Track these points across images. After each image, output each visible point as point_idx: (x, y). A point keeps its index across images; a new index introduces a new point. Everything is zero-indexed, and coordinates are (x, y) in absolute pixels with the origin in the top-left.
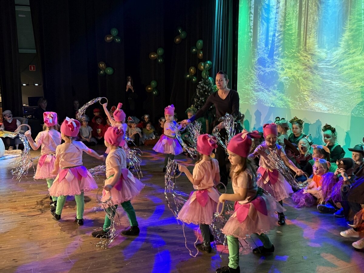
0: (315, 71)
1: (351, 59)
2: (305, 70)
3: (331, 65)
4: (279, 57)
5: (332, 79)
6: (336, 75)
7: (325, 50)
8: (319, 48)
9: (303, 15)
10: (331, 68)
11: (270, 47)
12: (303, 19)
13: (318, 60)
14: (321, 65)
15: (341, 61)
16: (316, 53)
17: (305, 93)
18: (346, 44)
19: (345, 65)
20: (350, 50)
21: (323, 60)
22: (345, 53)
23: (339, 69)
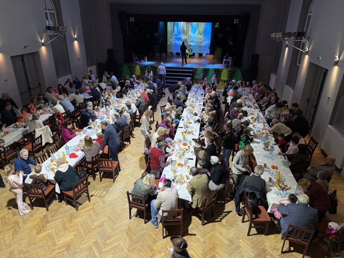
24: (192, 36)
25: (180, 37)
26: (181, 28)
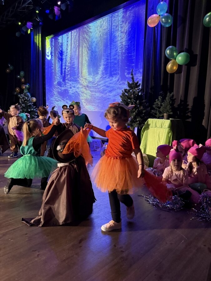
0: (87, 88)
1: (104, 81)
2: (82, 88)
3: (95, 84)
4: (68, 81)
5: (95, 92)
6: (97, 90)
7: (92, 76)
8: (89, 75)
9: (80, 57)
10: (95, 86)
11: (63, 75)
12: (80, 59)
13: (89, 82)
14: (90, 85)
15: (99, 82)
16: (87, 78)
17: (83, 101)
18: (102, 72)
19: (101, 84)
20: (103, 76)
21: (91, 82)
22: (101, 77)
23: (99, 87)
24: (90, 82)
25: (65, 90)
26: (67, 64)
